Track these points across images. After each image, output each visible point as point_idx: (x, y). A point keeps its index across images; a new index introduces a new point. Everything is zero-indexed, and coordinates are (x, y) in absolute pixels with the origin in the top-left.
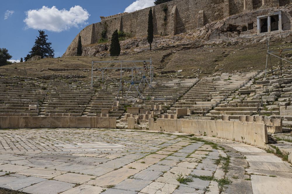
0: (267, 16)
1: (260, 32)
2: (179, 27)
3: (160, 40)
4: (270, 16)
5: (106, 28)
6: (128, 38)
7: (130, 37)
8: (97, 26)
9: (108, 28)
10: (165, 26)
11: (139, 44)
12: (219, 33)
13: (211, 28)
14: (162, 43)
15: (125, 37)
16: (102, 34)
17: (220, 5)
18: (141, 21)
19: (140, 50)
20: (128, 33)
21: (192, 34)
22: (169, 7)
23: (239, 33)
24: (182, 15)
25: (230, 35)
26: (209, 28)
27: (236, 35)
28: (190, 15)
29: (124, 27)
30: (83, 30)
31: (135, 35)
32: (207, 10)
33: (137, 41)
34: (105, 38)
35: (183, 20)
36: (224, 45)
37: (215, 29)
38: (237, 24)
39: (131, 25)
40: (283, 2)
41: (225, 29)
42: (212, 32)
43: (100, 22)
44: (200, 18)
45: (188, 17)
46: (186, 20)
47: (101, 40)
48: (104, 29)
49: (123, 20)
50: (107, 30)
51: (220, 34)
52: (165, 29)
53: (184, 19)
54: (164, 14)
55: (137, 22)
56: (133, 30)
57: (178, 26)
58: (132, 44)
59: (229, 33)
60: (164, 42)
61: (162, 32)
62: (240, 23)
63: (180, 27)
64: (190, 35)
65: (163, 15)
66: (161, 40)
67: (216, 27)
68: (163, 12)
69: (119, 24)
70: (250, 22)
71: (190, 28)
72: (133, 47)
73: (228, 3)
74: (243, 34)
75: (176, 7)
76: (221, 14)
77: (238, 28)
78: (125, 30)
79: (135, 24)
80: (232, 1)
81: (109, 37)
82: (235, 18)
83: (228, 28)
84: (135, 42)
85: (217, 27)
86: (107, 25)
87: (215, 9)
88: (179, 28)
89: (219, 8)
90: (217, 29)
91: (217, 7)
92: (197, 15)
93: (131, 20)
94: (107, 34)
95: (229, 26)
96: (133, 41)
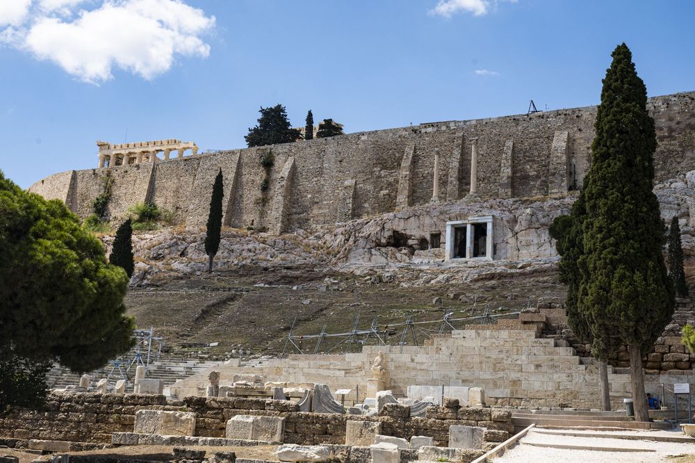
0: (466, 224)
1: (450, 256)
2: (296, 213)
3: (243, 245)
4: (472, 224)
5: (108, 189)
6: (164, 226)
7: (170, 222)
8: (83, 178)
9: (114, 188)
10: (264, 205)
11: (190, 250)
12: (371, 248)
13: (355, 234)
14: (245, 254)
15: (156, 220)
16: (95, 205)
17: (392, 173)
18: (205, 185)
19: (185, 268)
20: (167, 211)
21: (323, 236)
22: (277, 158)
23: (412, 252)
24: (306, 184)
25: (392, 254)
26: (351, 233)
27: (404, 257)
28: (323, 185)
29: (157, 194)
30: (43, 182)
31: (185, 217)
32: (364, 181)
33: (184, 239)
34: (102, 215)
35: (306, 196)
36: (366, 281)
37: (362, 237)
38: (408, 232)
39: (177, 191)
40: (521, 187)
41: (384, 241)
42: (355, 242)
43: (94, 170)
44: (345, 199)
45: (319, 192)
46: (314, 198)
47: (89, 222)
48: (102, 192)
49: (158, 173)
50: (110, 195)
51: (373, 250)
52: (262, 214)
53: (309, 196)
54: (264, 176)
55: (193, 183)
56: (180, 203)
57: (294, 210)
58: (170, 247)
59: (391, 250)
60: (250, 250)
61: (253, 221)
62: (415, 230)
63: (299, 214)
64: (318, 238)
65: (262, 175)
66: (245, 245)
67: (366, 231)
68: (262, 168)
69: (146, 182)
70: (434, 230)
71: (322, 219)
72: (172, 256)
73: (408, 173)
74: (419, 255)
75: (294, 162)
76: (393, 194)
77: (410, 242)
78: (159, 202)
79: (189, 189)
80: (418, 169)
81: (113, 215)
82: (406, 217)
83: (390, 237)
84: (179, 243)
85: (368, 233)
86: (113, 182)
87: (382, 182)
88: (296, 217)
89: (391, 179)
90: (367, 238)
91: (385, 176)
92: (340, 189)
93: (179, 177)
94: (111, 206)
95: (392, 234)
96: (175, 240)
